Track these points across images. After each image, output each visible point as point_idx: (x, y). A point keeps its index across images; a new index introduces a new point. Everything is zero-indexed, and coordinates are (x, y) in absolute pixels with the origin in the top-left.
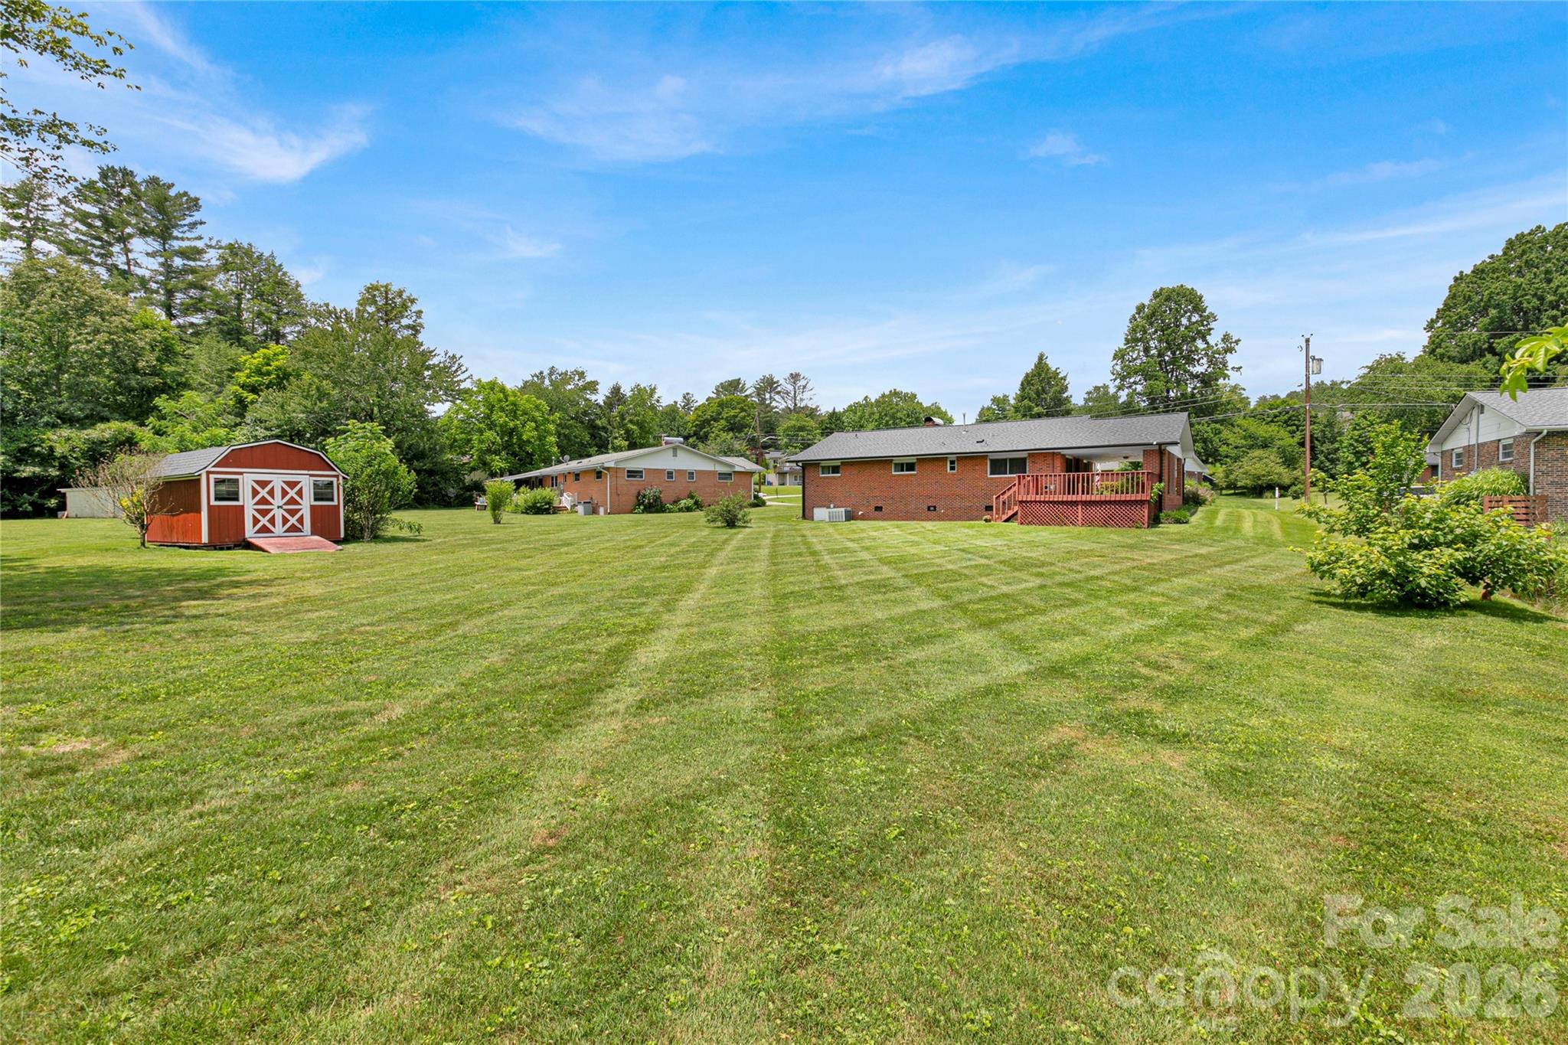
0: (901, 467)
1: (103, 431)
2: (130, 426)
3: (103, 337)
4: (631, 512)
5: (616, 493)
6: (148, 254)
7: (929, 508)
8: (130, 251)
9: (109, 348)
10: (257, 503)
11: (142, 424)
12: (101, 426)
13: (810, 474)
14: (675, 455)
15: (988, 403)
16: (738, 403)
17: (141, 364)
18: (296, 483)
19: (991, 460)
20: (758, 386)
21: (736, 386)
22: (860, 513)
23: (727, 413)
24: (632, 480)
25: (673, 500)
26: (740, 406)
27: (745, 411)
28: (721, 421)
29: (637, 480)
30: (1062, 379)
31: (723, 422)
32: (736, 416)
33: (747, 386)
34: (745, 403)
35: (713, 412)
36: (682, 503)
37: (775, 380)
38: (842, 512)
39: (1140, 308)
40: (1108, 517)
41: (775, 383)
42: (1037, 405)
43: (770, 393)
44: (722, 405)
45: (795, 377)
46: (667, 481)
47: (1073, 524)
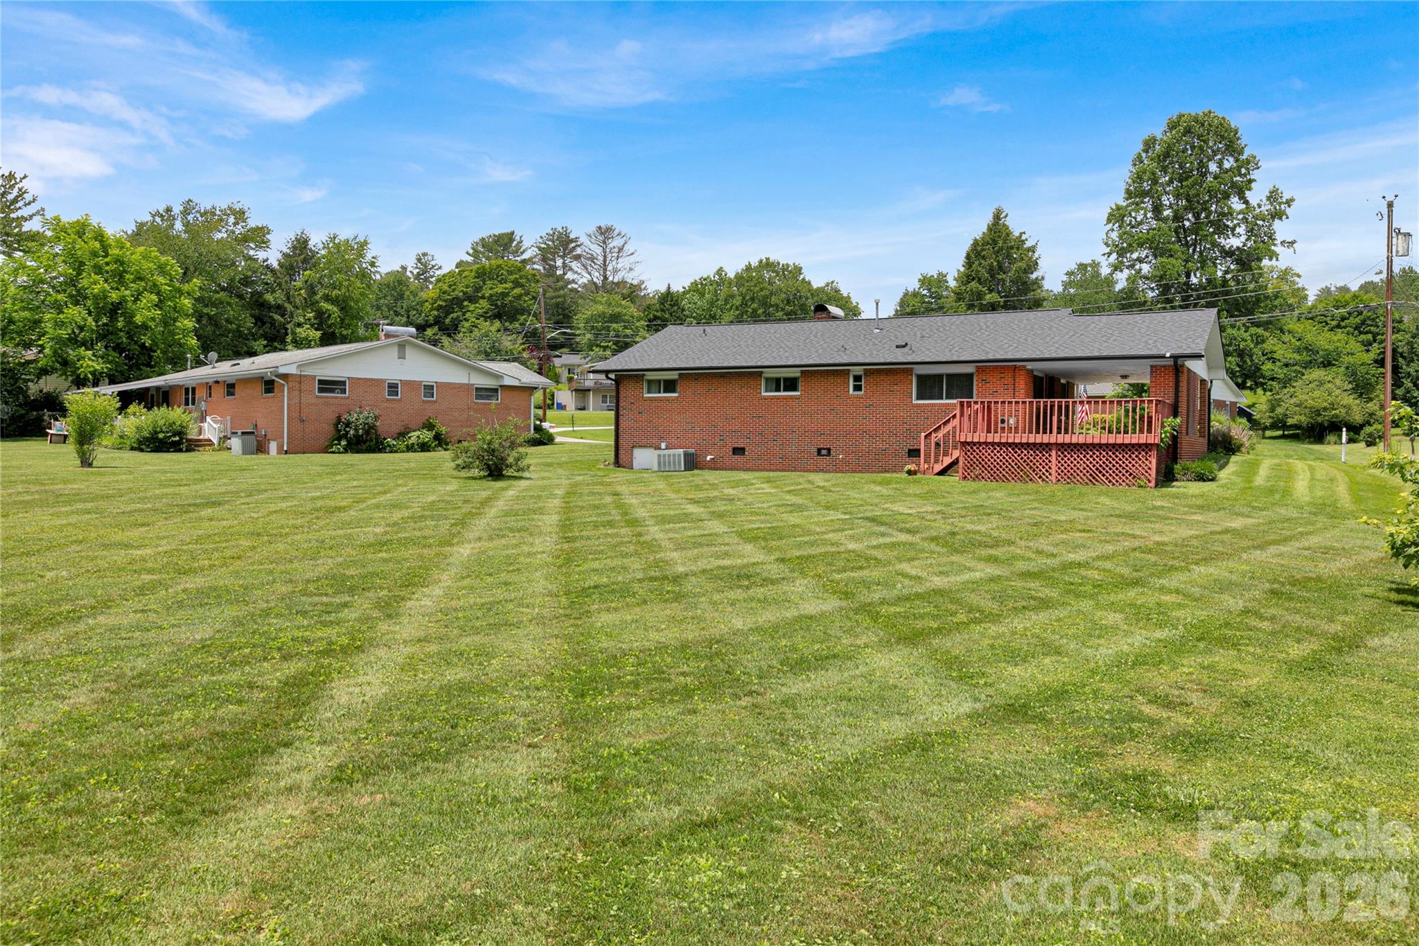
0: (776, 384)
4: (325, 450)
5: (299, 418)
7: (819, 450)
13: (627, 392)
14: (402, 356)
15: (914, 285)
16: (510, 273)
19: (919, 377)
20: (543, 246)
21: (506, 245)
22: (709, 458)
23: (491, 289)
24: (327, 397)
25: (398, 431)
26: (512, 277)
27: (522, 286)
28: (481, 301)
29: (336, 398)
30: (1029, 250)
31: (484, 304)
32: (507, 295)
33: (526, 244)
34: (522, 273)
35: (467, 287)
36: (414, 437)
37: (572, 236)
38: (679, 455)
39: (1149, 144)
40: (1097, 469)
41: (572, 241)
42: (991, 291)
43: (563, 257)
44: (482, 274)
45: (605, 233)
46: (388, 400)
47: (1043, 480)
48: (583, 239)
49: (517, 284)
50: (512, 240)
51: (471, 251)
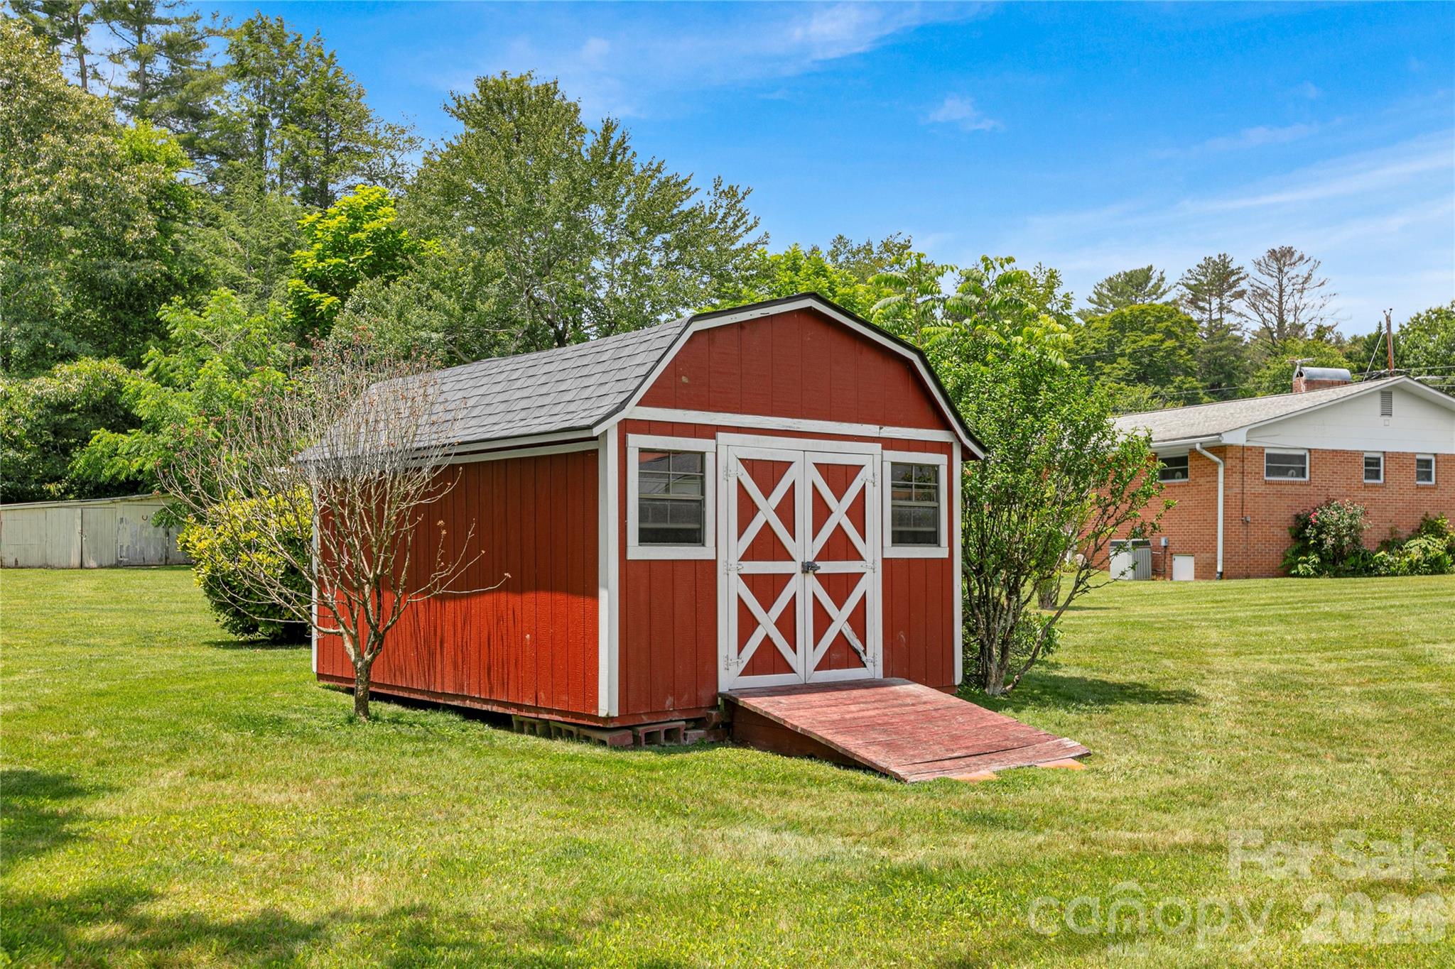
1: (68, 379)
2: (113, 365)
3: (65, 176)
6: (112, 57)
8: (85, 51)
9: (77, 199)
10: (749, 555)
11: (136, 364)
12: (63, 369)
14: (1387, 412)
17: (131, 236)
18: (851, 472)
20: (1193, 282)
21: (1141, 285)
23: (1134, 342)
24: (1280, 483)
25: (1381, 538)
26: (1162, 325)
27: (1177, 337)
28: (1120, 360)
29: (1293, 484)
31: (1124, 362)
32: (1156, 350)
33: (1170, 280)
34: (1175, 319)
35: (1099, 341)
36: (1415, 549)
37: (1233, 266)
41: (1232, 273)
43: (1220, 295)
44: (1121, 325)
45: (1282, 257)
46: (1366, 486)
48: (1250, 269)
49: (1169, 334)
50: (1148, 278)
51: (1095, 297)
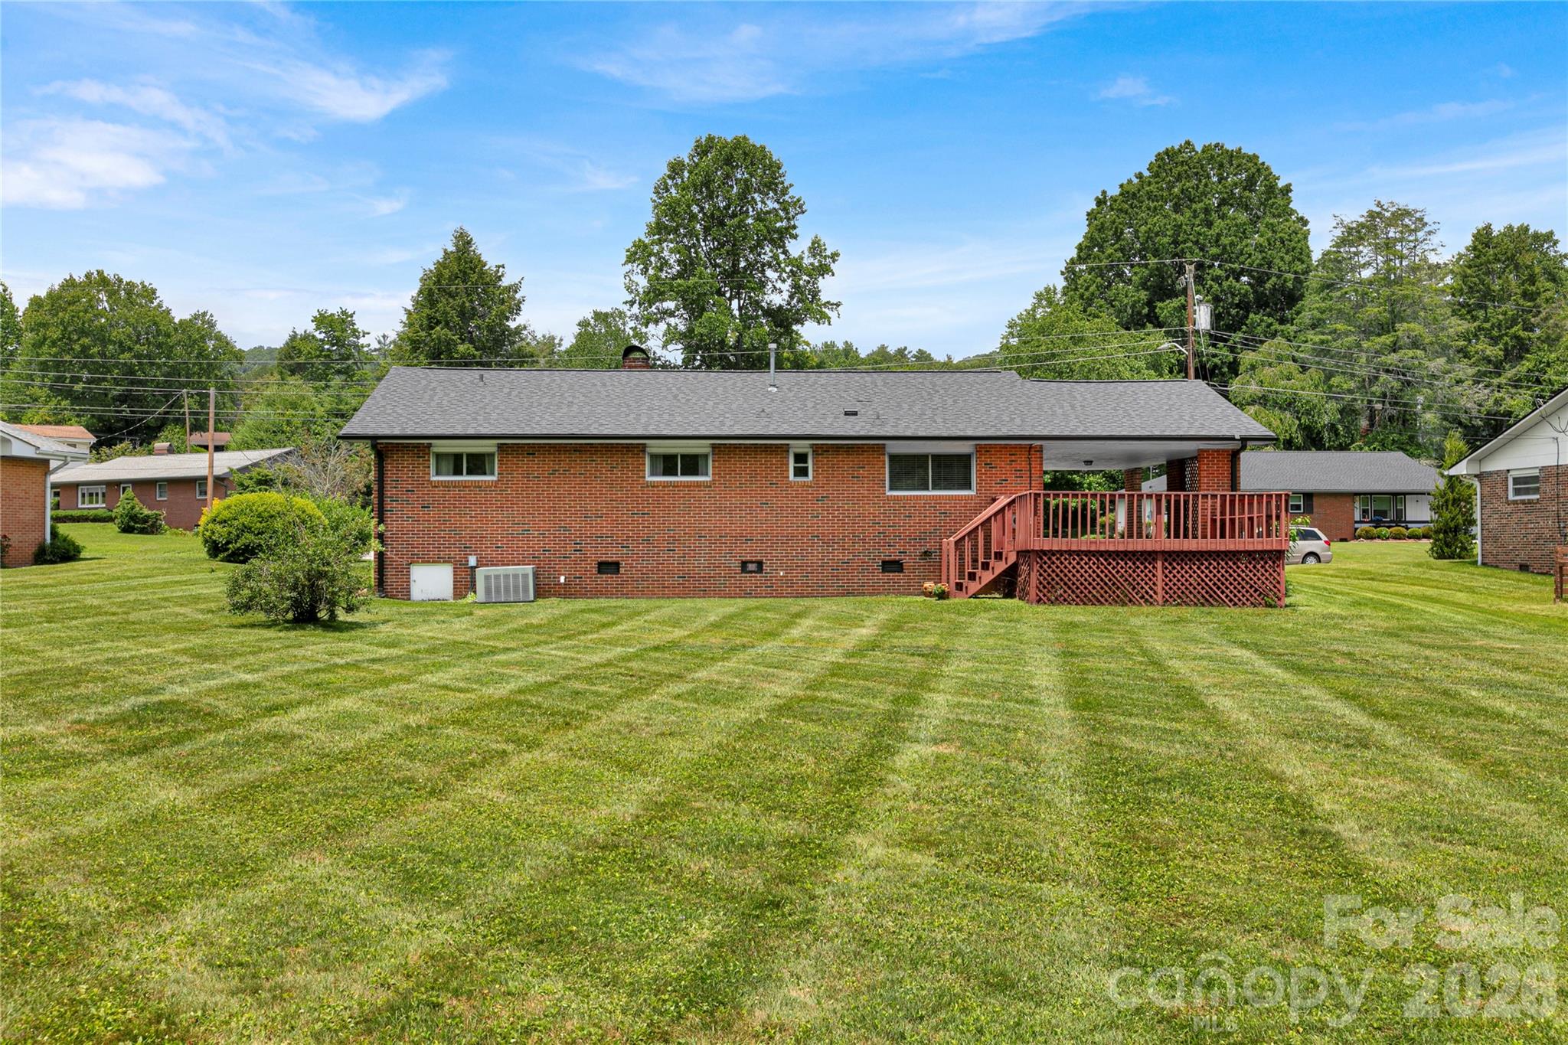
0: (668, 464)
7: (744, 564)
19: (894, 458)
22: (562, 579)
30: (508, 289)
38: (525, 576)
39: (676, 168)
40: (1215, 584)
42: (463, 341)
47: (1146, 601)
